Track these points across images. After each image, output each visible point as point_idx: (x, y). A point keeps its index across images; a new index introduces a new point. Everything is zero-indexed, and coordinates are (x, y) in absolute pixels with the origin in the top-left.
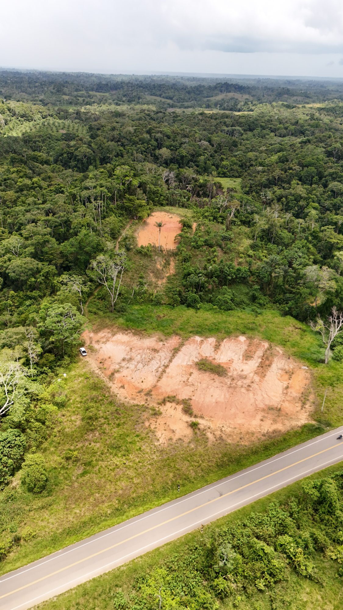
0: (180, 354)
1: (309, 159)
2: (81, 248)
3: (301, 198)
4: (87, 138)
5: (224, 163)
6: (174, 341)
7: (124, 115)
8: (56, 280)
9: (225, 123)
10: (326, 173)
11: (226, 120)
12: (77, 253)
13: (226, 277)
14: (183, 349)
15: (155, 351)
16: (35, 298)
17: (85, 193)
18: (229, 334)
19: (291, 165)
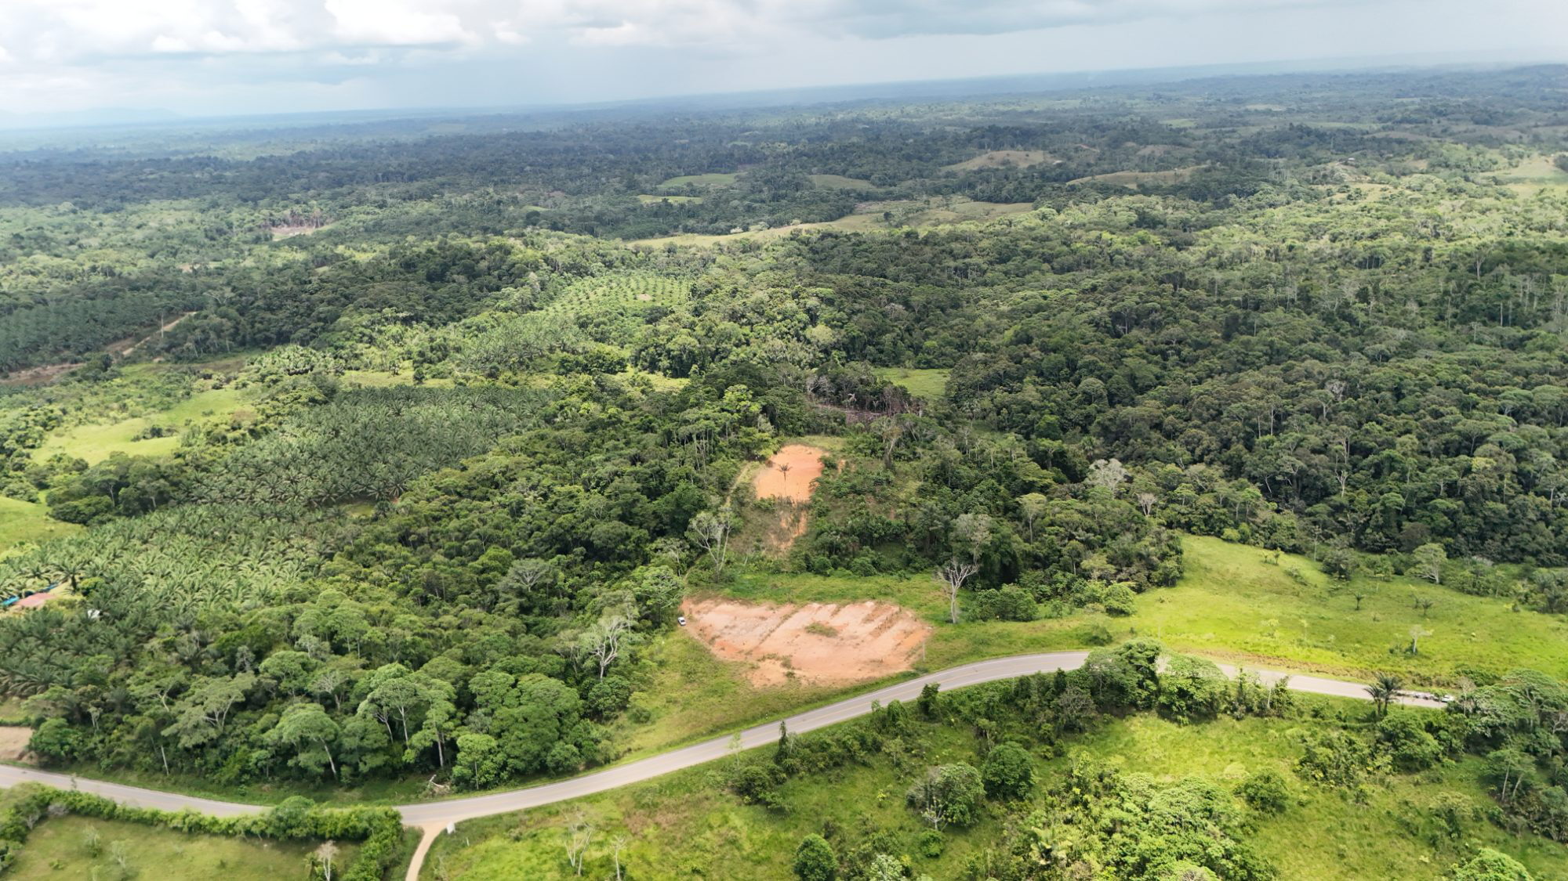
0: (790, 620)
1: (1056, 339)
2: (678, 505)
3: (1033, 407)
4: (687, 317)
5: (928, 343)
6: (787, 608)
7: (758, 248)
8: (649, 548)
9: (951, 252)
10: (1080, 363)
11: (953, 245)
12: (674, 512)
13: (871, 535)
14: (796, 616)
15: (763, 618)
16: (624, 569)
17: (684, 430)
18: (855, 599)
19: (1029, 350)
